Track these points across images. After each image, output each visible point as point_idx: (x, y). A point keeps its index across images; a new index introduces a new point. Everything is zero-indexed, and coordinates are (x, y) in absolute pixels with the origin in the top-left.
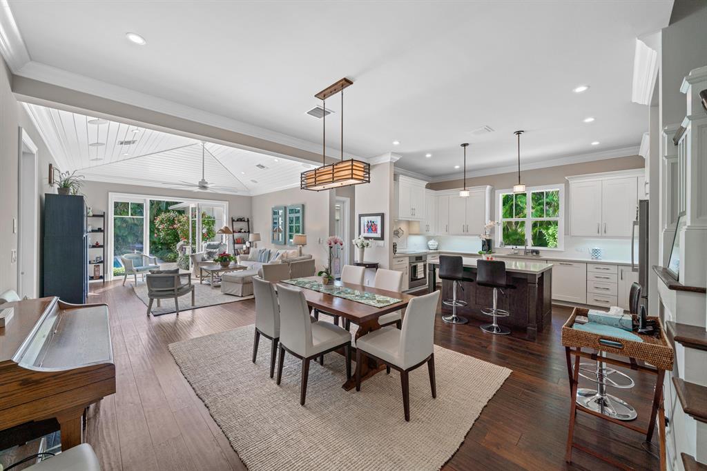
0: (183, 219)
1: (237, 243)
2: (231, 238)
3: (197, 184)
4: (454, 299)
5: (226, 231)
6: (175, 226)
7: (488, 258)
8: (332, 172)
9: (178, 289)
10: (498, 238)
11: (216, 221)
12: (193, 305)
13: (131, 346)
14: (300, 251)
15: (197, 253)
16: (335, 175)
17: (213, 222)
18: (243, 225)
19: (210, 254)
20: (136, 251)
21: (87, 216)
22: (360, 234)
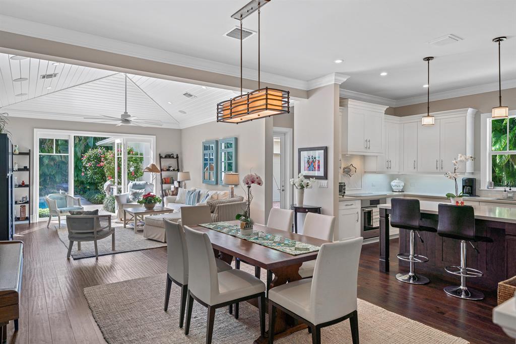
0: (109, 155)
1: (165, 183)
2: (159, 178)
3: (120, 117)
4: (411, 252)
5: (153, 169)
6: (102, 164)
7: (457, 202)
8: (246, 102)
9: (97, 232)
10: (485, 177)
11: (144, 159)
12: (113, 249)
13: (49, 288)
14: (232, 192)
15: (122, 194)
16: (250, 106)
17: (141, 159)
18: (172, 162)
19: (135, 195)
20: (61, 191)
21: (13, 154)
22: (299, 172)
